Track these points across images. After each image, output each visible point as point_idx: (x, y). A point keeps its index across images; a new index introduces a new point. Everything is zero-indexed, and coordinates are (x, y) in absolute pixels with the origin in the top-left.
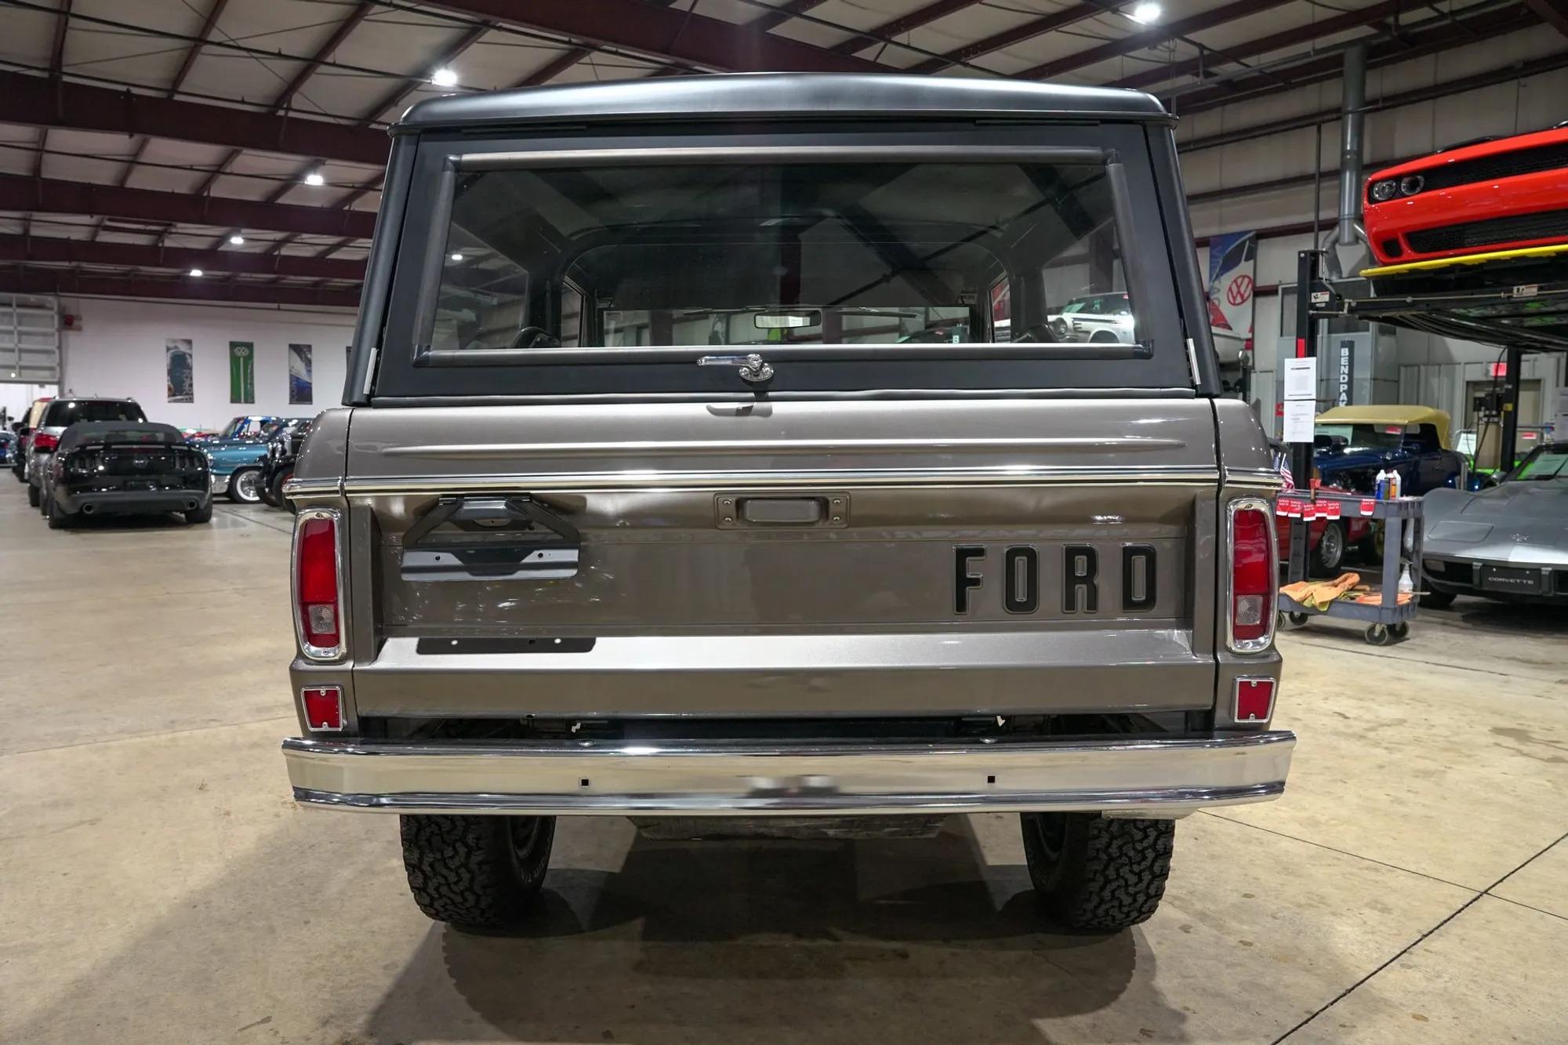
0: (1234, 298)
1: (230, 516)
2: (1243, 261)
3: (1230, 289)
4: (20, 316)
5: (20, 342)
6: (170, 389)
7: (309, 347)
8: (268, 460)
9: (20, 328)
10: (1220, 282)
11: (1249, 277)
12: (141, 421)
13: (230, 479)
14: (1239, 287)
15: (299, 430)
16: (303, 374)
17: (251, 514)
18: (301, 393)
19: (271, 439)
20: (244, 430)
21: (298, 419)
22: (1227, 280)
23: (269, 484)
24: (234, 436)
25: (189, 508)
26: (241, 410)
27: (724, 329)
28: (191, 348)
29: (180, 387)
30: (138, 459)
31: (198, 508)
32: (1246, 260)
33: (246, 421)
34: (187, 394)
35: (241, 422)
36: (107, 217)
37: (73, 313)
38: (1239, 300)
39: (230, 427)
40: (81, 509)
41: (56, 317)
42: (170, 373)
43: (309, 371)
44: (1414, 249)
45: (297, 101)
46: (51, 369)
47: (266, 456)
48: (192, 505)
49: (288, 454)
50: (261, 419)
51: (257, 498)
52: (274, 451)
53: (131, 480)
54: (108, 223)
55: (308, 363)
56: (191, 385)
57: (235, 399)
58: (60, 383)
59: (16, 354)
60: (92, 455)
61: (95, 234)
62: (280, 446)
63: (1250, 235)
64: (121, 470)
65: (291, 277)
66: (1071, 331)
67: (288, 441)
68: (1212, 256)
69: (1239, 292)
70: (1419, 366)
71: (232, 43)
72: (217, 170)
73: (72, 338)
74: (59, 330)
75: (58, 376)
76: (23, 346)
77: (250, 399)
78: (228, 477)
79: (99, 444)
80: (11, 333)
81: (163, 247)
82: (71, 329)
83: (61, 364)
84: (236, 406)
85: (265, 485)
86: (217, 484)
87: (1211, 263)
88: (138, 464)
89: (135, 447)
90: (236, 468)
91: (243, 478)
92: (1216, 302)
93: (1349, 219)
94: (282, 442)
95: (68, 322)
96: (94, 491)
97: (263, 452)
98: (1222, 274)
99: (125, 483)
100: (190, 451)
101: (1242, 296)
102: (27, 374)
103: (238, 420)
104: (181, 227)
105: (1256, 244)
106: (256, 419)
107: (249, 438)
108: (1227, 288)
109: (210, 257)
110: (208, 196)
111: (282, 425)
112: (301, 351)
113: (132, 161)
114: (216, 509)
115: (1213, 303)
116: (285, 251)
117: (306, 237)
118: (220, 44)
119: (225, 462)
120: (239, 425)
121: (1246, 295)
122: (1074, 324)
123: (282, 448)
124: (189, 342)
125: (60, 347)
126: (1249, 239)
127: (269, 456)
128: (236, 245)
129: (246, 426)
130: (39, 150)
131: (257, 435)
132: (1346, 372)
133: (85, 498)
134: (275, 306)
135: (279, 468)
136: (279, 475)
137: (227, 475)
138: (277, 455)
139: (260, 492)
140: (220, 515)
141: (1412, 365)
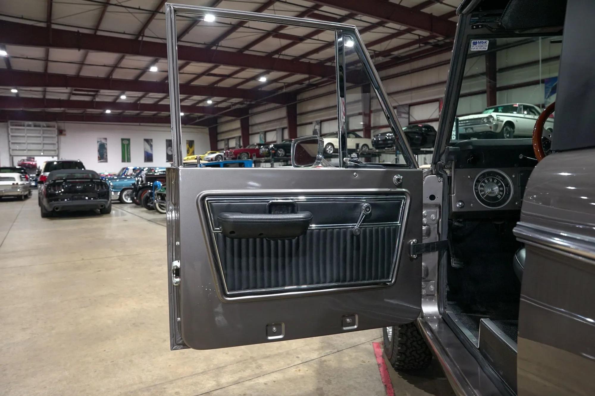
1: (120, 210)
4: (43, 130)
5: (43, 140)
6: (99, 157)
7: (151, 140)
8: (136, 185)
9: (44, 135)
10: (550, 99)
12: (83, 169)
13: (120, 193)
15: (148, 172)
16: (150, 151)
17: (129, 209)
18: (149, 158)
19: (137, 176)
20: (126, 173)
21: (148, 168)
22: (553, 97)
23: (136, 196)
24: (122, 175)
25: (101, 208)
26: (125, 165)
27: (319, 128)
28: (106, 141)
29: (102, 157)
30: (79, 186)
31: (105, 208)
33: (127, 169)
34: (105, 159)
35: (125, 169)
36: (74, 88)
37: (63, 128)
39: (120, 172)
40: (54, 209)
41: (56, 131)
42: (99, 151)
43: (152, 149)
45: (147, 32)
46: (55, 151)
47: (134, 183)
48: (102, 206)
49: (144, 182)
50: (133, 168)
51: (131, 201)
52: (138, 181)
53: (75, 196)
54: (74, 92)
55: (151, 146)
56: (107, 156)
57: (123, 161)
58: (58, 156)
59: (42, 145)
60: (59, 184)
61: (69, 97)
62: (140, 179)
64: (71, 191)
65: (145, 112)
66: (495, 120)
67: (144, 177)
68: (546, 88)
71: (119, 4)
72: (115, 66)
73: (62, 138)
74: (58, 136)
75: (57, 153)
76: (45, 142)
77: (129, 160)
78: (119, 192)
79: (62, 179)
80: (40, 137)
81: (95, 101)
82: (62, 135)
83: (58, 149)
84: (124, 163)
85: (134, 196)
86: (114, 195)
87: (545, 91)
88: (78, 188)
89: (77, 180)
90: (122, 189)
91: (125, 193)
94: (141, 177)
95: (61, 132)
96: (59, 201)
97: (133, 182)
98: (551, 95)
99: (72, 197)
100: (101, 182)
102: (46, 153)
103: (124, 169)
104: (102, 91)
106: (131, 168)
107: (128, 176)
109: (114, 105)
110: (112, 78)
111: (141, 170)
112: (148, 141)
113: (82, 64)
114: (113, 207)
116: (142, 102)
117: (151, 94)
118: (115, 5)
119: (118, 186)
120: (124, 171)
122: (497, 118)
123: (142, 180)
124: (106, 139)
125: (58, 142)
127: (136, 183)
128: (123, 100)
129: (127, 171)
130: (46, 60)
131: (131, 175)
133: (55, 204)
134: (138, 124)
135: (140, 189)
136: (140, 192)
137: (118, 192)
138: (139, 183)
139: (132, 199)
140: (115, 210)
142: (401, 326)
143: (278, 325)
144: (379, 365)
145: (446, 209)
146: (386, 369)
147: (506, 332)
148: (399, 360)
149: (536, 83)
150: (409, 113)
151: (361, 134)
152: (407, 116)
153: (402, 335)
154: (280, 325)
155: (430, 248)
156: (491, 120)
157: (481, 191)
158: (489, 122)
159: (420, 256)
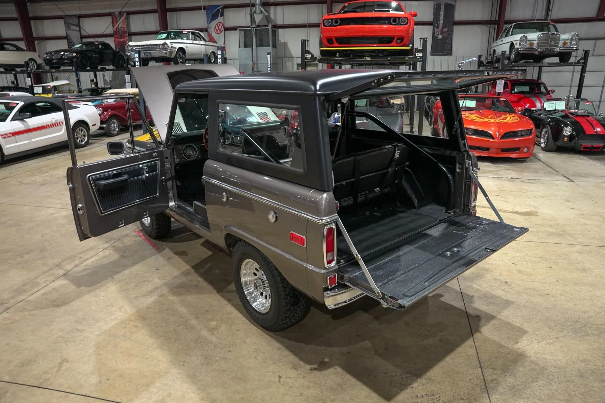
0: (217, 31)
2: (219, 17)
3: (215, 27)
10: (211, 25)
11: (222, 23)
14: (218, 27)
22: (214, 23)
32: (221, 16)
38: (219, 32)
44: (337, 42)
63: (221, 7)
66: (170, 47)
68: (207, 14)
69: (219, 29)
70: (282, 58)
87: (207, 17)
92: (210, 32)
93: (258, 5)
98: (212, 21)
101: (220, 30)
105: (224, 10)
108: (214, 27)
115: (209, 33)
121: (221, 30)
122: (171, 45)
126: (221, 8)
132: (270, 63)
141: (280, 58)
142: (156, 215)
143: (121, 221)
144: (144, 239)
145: (173, 162)
146: (149, 240)
147: (202, 203)
148: (156, 233)
149: (199, 8)
150: (79, 26)
151: (22, 45)
152: (77, 28)
153: (156, 220)
154: (122, 220)
155: (169, 180)
156: (166, 47)
157: (186, 153)
158: (164, 49)
159: (166, 183)
